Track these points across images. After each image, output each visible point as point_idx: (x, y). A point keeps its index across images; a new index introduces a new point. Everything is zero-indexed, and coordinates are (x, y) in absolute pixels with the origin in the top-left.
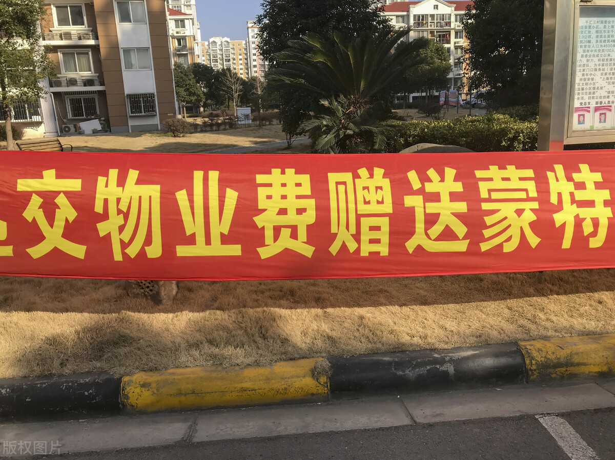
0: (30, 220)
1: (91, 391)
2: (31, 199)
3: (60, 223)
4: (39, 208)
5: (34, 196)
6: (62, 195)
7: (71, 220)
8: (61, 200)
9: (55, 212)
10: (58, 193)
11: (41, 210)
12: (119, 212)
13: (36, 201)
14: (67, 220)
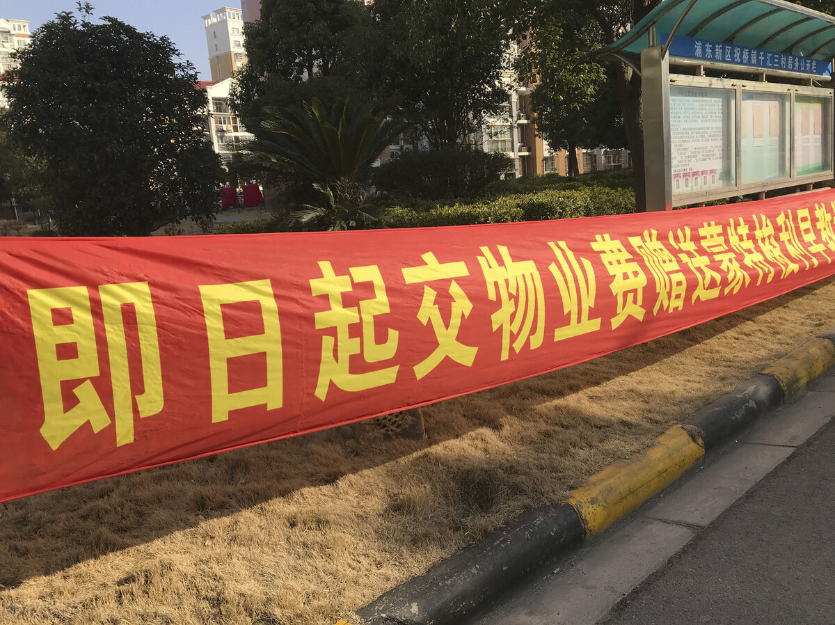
0: (425, 322)
1: (555, 529)
2: (423, 292)
3: (456, 321)
4: (434, 304)
5: (427, 289)
6: (454, 283)
7: (467, 314)
8: (455, 289)
9: (451, 306)
10: (449, 281)
11: (437, 306)
12: (511, 296)
13: (430, 295)
14: (463, 316)
